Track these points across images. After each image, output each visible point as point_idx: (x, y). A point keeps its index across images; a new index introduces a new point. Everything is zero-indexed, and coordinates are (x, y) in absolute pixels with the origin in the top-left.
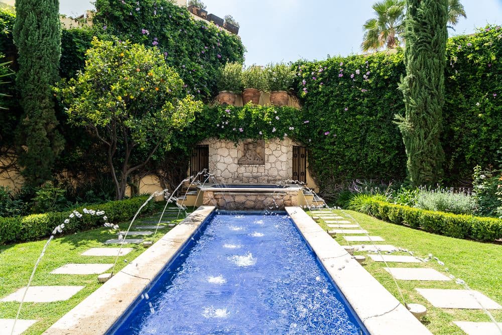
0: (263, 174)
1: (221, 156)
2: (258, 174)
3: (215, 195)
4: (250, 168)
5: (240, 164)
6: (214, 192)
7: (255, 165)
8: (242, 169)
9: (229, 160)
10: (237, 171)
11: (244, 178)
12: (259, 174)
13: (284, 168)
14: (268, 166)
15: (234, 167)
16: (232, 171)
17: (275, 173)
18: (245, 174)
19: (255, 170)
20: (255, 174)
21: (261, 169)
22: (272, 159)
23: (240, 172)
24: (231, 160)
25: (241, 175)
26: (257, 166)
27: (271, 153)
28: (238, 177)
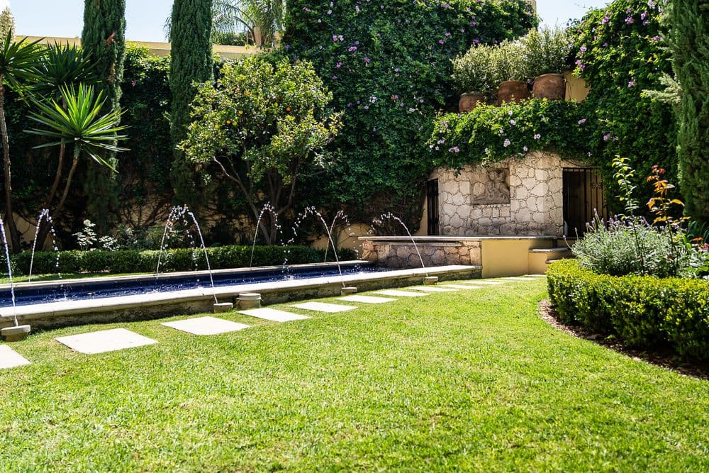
0: (508, 219)
1: (448, 193)
2: (500, 219)
3: (375, 246)
4: (489, 210)
5: (475, 204)
6: (375, 241)
7: (495, 206)
8: (477, 213)
9: (459, 199)
10: (470, 216)
11: (481, 228)
12: (502, 219)
13: (541, 208)
14: (515, 205)
15: (465, 210)
16: (463, 216)
17: (527, 218)
18: (482, 221)
19: (495, 212)
20: (495, 220)
21: (505, 212)
22: (521, 193)
23: (475, 217)
24: (462, 199)
25: (475, 222)
26: (499, 206)
27: (519, 183)
28: (471, 225)
